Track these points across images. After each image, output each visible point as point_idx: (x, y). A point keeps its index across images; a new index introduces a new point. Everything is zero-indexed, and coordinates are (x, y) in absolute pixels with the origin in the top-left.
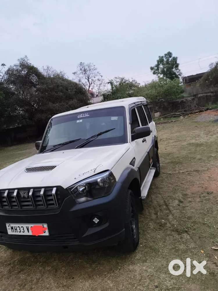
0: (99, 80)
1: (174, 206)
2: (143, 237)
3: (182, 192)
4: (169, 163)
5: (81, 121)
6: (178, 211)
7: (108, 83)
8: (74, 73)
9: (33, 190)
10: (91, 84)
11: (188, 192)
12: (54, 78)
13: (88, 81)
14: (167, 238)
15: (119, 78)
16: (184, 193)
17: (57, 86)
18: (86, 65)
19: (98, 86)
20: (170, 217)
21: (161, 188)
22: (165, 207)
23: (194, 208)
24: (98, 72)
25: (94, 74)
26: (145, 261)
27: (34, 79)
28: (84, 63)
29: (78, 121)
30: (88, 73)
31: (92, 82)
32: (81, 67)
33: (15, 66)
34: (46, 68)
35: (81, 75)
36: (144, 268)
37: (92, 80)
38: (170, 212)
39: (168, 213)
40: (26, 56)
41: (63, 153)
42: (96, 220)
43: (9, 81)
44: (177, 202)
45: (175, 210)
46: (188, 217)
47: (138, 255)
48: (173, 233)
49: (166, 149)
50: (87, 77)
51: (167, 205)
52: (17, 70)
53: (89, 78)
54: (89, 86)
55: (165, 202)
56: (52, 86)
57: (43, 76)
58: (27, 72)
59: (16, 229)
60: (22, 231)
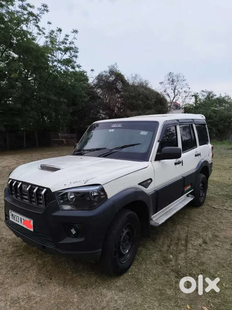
0: (186, 92)
1: (195, 244)
2: (138, 266)
3: (214, 232)
4: (223, 195)
5: (113, 130)
6: (195, 251)
7: (193, 96)
8: (161, 83)
9: (31, 186)
10: (177, 95)
11: (222, 235)
12: (137, 86)
13: (174, 92)
14: (162, 277)
15: (206, 92)
16: (216, 234)
17: (138, 94)
18: (175, 75)
19: (183, 98)
20: (182, 255)
21: (194, 221)
22: (183, 242)
23: (216, 255)
24: (186, 84)
25: (181, 86)
26: (122, 291)
27: (119, 86)
28: (173, 73)
29: (110, 130)
30: (175, 84)
31: (178, 94)
32: (169, 77)
33: (105, 72)
34: (134, 76)
35: (168, 86)
36: (116, 297)
37: (178, 91)
38: (186, 250)
39: (182, 251)
40: (116, 64)
41: (81, 158)
42: (73, 231)
43: (97, 86)
44: (200, 241)
45: (192, 248)
46: (201, 262)
47: (120, 282)
48: (172, 273)
49: (229, 179)
50: (173, 88)
51: (187, 241)
52: (106, 76)
53: (175, 89)
54: (174, 98)
55: (187, 236)
56: (133, 94)
57: (128, 84)
58: (114, 78)
59: (14, 217)
60: (18, 220)
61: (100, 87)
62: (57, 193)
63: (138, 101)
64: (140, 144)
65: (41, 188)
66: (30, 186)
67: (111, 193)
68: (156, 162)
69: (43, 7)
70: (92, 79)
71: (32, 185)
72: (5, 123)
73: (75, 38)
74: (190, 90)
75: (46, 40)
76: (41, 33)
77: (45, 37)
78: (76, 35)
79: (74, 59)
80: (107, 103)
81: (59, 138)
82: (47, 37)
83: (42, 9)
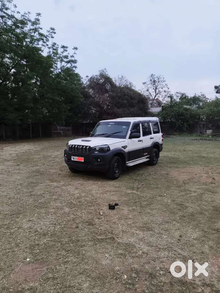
0: (166, 92)
1: (146, 175)
3: (156, 172)
5: (110, 126)
7: (169, 97)
8: (144, 83)
10: (158, 94)
12: (123, 88)
13: (155, 91)
15: (180, 93)
17: (124, 95)
18: (156, 77)
19: (163, 97)
25: (161, 86)
27: (108, 87)
28: (155, 75)
30: (156, 84)
31: (159, 92)
32: (151, 78)
33: (96, 76)
34: (120, 77)
35: (150, 86)
37: (159, 91)
40: (106, 69)
42: (99, 160)
43: (90, 86)
50: (155, 88)
51: (142, 174)
52: (97, 79)
53: (156, 89)
54: (155, 96)
56: (120, 95)
57: (115, 86)
58: (103, 80)
60: (76, 159)
61: (93, 88)
62: (93, 147)
63: (124, 101)
64: (123, 132)
65: (86, 146)
66: (81, 146)
67: (112, 148)
69: (51, 30)
70: (85, 81)
71: (83, 146)
73: (75, 53)
74: (169, 90)
75: (49, 50)
76: (45, 45)
77: (48, 48)
78: (76, 51)
79: (74, 69)
80: (97, 101)
82: (49, 48)
83: (50, 32)
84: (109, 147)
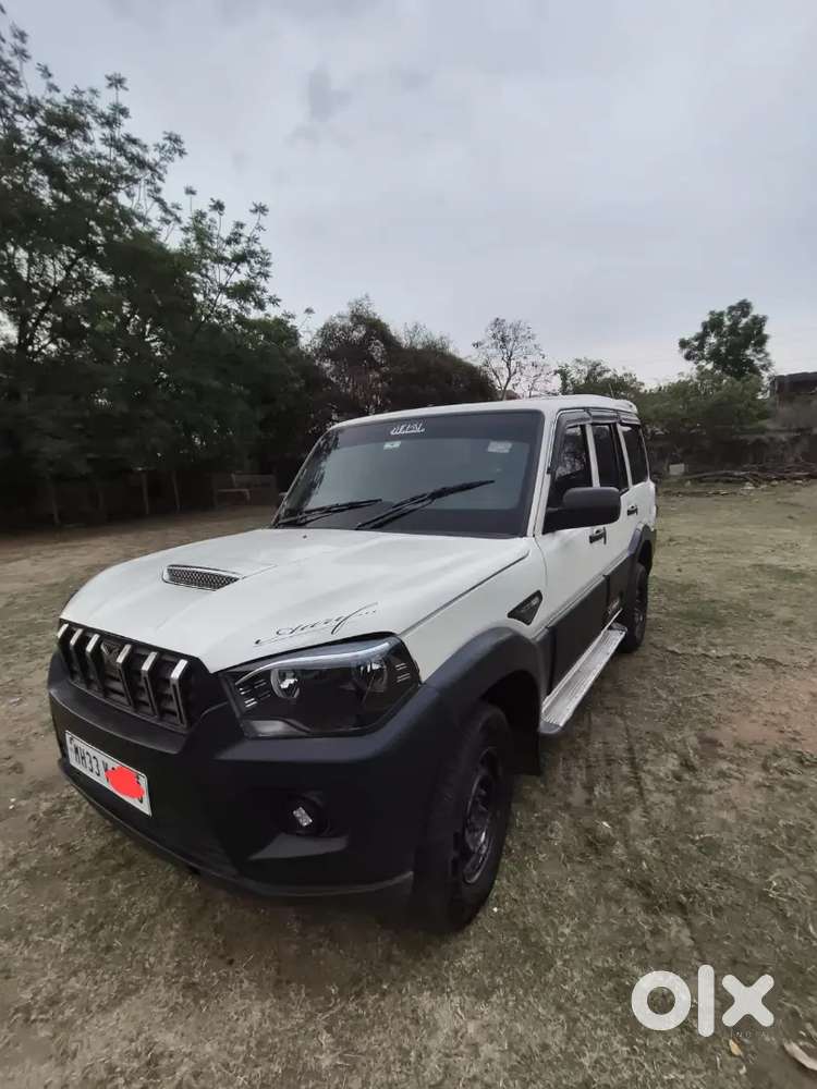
0: (536, 366)
1: (662, 774)
2: (514, 874)
3: (700, 730)
4: (680, 614)
5: (397, 444)
6: (670, 800)
7: (556, 372)
8: (477, 345)
10: (515, 373)
11: (725, 735)
12: (422, 351)
13: (508, 365)
14: (601, 909)
15: (586, 362)
16: (709, 734)
17: (426, 370)
18: (508, 325)
20: (636, 816)
21: (634, 696)
22: (625, 769)
23: (735, 807)
24: (536, 346)
25: (524, 351)
26: (483, 994)
27: (377, 350)
28: (503, 321)
29: (388, 446)
30: (510, 346)
31: (518, 369)
32: (496, 330)
33: (340, 317)
34: (410, 328)
35: (492, 351)
37: (519, 364)
38: (641, 794)
39: (631, 801)
40: (367, 297)
41: (305, 537)
42: (303, 817)
43: (323, 352)
44: (672, 763)
45: (658, 790)
46: (702, 840)
47: (470, 953)
48: (628, 894)
49: (680, 570)
50: (505, 356)
51: (634, 766)
52: (343, 328)
53: (510, 360)
54: (509, 380)
55: (630, 750)
56: (413, 370)
57: (398, 345)
58: (364, 332)
59: (83, 758)
60: (95, 770)
61: (332, 356)
62: (231, 674)
64: (492, 482)
65: (166, 658)
66: (127, 648)
67: (430, 660)
68: (548, 535)
69: (168, 143)
70: (308, 339)
71: (136, 645)
72: (91, 455)
73: (260, 228)
74: (546, 361)
75: (184, 236)
76: (169, 218)
77: (182, 229)
78: (264, 220)
79: (261, 282)
80: (347, 395)
81: (232, 487)
82: (186, 230)
83: (167, 148)
84: (400, 652)
